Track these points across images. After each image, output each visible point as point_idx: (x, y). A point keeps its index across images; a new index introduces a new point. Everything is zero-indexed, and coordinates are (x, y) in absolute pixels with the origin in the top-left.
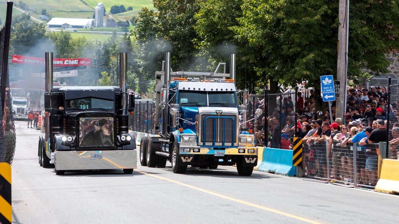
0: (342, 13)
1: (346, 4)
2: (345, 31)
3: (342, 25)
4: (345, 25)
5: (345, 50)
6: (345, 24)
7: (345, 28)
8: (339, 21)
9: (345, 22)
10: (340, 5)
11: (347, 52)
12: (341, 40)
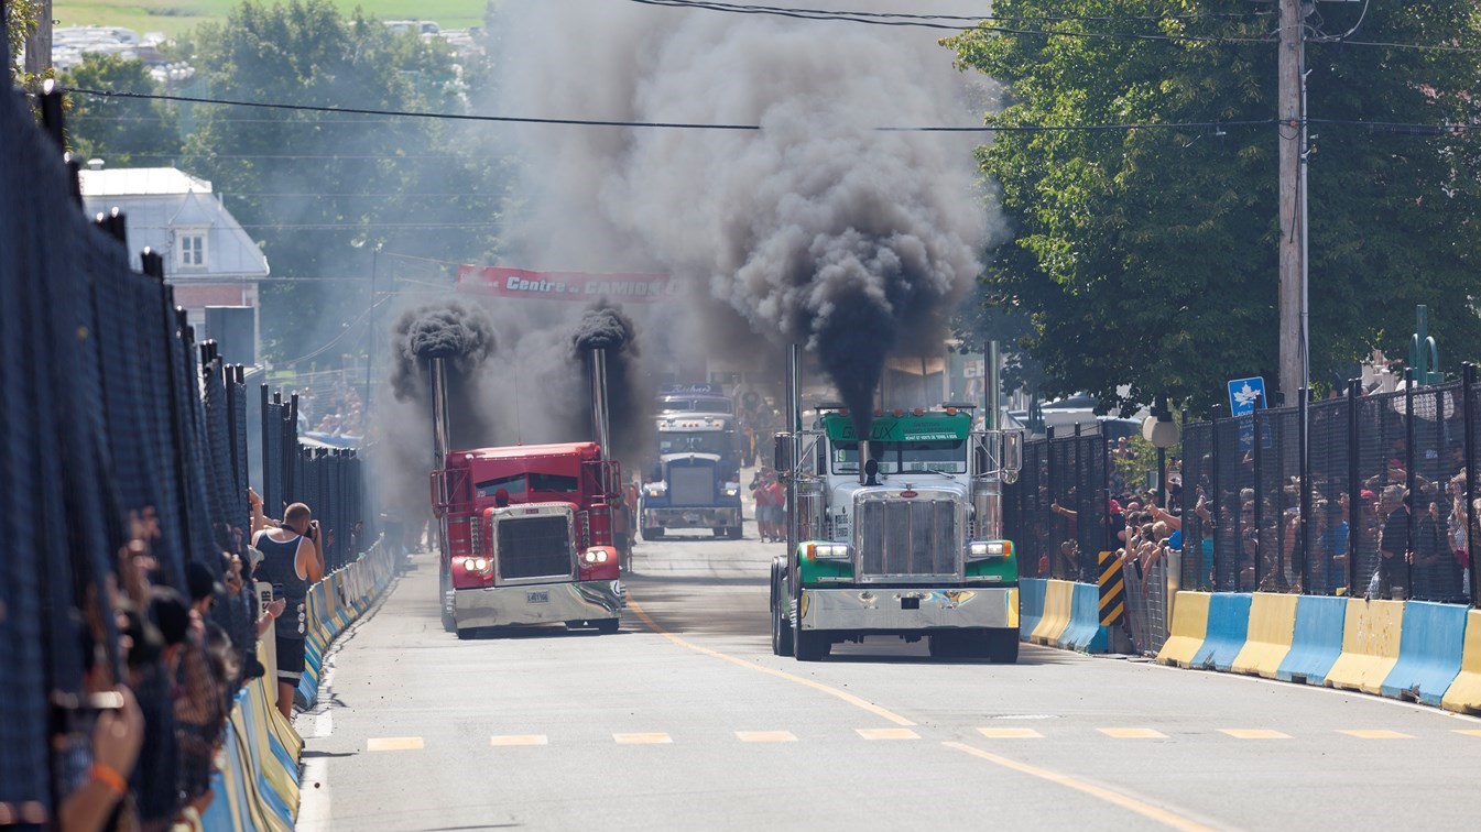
0: (1287, 202)
1: (1298, 178)
2: (1296, 254)
3: (1288, 238)
4: (1295, 237)
5: (1297, 306)
6: (1295, 232)
7: (1296, 243)
8: (1278, 224)
9: (1296, 228)
10: (1282, 180)
11: (1306, 310)
12: (1287, 277)
